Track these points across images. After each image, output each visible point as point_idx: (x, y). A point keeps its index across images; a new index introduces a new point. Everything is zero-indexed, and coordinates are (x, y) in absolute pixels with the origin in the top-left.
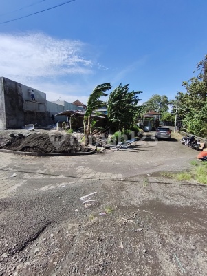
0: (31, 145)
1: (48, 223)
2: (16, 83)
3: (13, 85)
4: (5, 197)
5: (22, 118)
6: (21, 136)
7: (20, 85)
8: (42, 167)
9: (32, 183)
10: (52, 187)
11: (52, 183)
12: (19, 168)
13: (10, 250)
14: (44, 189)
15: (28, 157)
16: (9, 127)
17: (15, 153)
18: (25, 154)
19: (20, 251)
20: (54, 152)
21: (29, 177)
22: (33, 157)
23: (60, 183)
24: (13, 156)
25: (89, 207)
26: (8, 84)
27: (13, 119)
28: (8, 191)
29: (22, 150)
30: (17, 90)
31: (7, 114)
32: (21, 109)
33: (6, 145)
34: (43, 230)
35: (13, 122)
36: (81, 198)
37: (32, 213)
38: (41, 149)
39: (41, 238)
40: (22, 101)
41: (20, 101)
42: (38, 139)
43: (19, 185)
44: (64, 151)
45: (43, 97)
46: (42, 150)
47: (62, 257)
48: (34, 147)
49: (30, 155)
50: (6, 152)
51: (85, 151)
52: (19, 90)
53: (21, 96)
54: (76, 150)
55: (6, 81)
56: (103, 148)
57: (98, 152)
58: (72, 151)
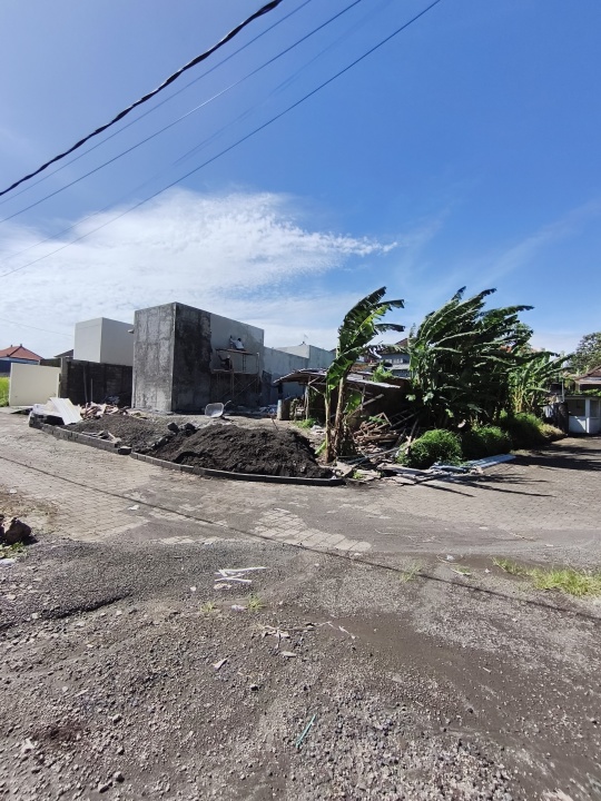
0: (198, 449)
1: (127, 595)
2: (199, 312)
3: (194, 316)
4: (98, 541)
5: (204, 388)
6: (191, 429)
7: (208, 315)
8: (195, 500)
9: (157, 528)
10: (189, 541)
11: (191, 534)
12: (151, 495)
13: (45, 611)
14: (170, 541)
15: (185, 476)
16: (177, 408)
17: (163, 466)
18: (182, 469)
19: (59, 617)
20: (241, 471)
21: (158, 516)
22: (193, 478)
23: (207, 536)
24: (156, 471)
25: (224, 590)
26: (184, 315)
27: (186, 391)
28: (108, 534)
29: (177, 461)
30: (200, 327)
31: (176, 381)
32: (205, 368)
33: (156, 447)
34: (111, 602)
35: (186, 398)
36: (222, 572)
37: (113, 572)
38: (215, 461)
39: (101, 612)
40: (210, 350)
41: (204, 350)
42: (214, 436)
43: (132, 526)
44: (262, 471)
45: (257, 339)
46: (216, 464)
47: (105, 643)
48: (202, 454)
49: (191, 471)
50: (149, 461)
51: (314, 475)
52: (205, 326)
53: (208, 338)
54: (293, 471)
55: (180, 310)
56: (374, 473)
57: (352, 483)
58: (282, 472)
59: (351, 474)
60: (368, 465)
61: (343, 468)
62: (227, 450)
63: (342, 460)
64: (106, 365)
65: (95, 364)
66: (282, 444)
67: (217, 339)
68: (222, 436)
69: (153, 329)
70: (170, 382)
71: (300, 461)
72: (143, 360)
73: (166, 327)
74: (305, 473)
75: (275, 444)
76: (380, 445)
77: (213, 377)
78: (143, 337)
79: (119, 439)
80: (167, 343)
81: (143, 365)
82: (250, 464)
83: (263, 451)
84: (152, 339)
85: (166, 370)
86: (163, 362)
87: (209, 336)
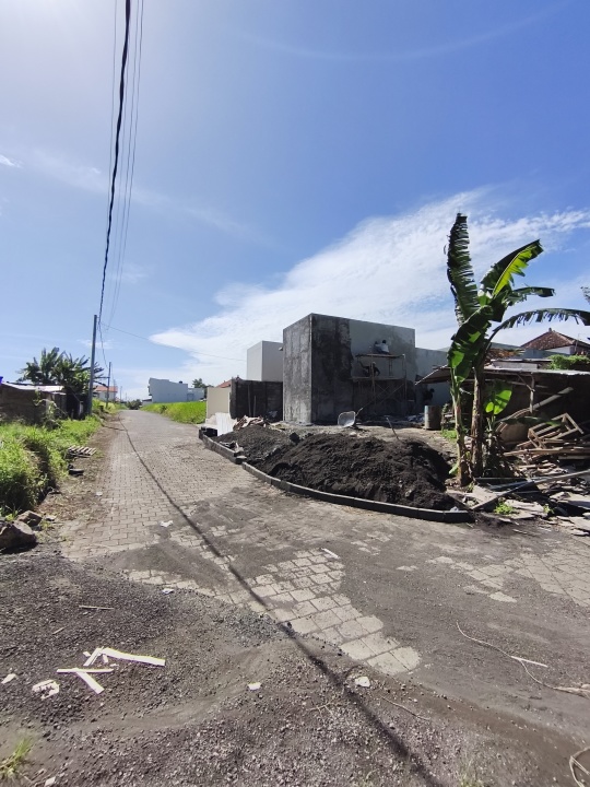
0: (293, 461)
2: (337, 321)
7: (346, 322)
9: (152, 553)
15: (270, 489)
17: (259, 478)
18: (272, 482)
20: (328, 489)
26: (321, 325)
27: (326, 401)
29: (273, 473)
30: (338, 335)
31: (314, 392)
32: (345, 376)
33: (267, 458)
35: (326, 409)
38: (304, 476)
40: (350, 358)
41: (344, 358)
42: (312, 446)
43: (134, 547)
44: (352, 492)
45: (407, 340)
46: (304, 479)
48: (294, 466)
49: (278, 486)
50: (251, 472)
51: (423, 504)
52: (343, 334)
53: (347, 346)
54: (394, 495)
55: (315, 320)
56: (537, 508)
57: (487, 521)
58: (377, 495)
59: (490, 507)
60: (530, 493)
61: (481, 495)
62: (319, 462)
63: (483, 484)
64: (266, 383)
65: (257, 382)
66: (390, 458)
67: (357, 344)
68: (320, 446)
69: (295, 344)
70: (309, 393)
71: (410, 481)
72: (289, 374)
73: (305, 340)
74: (411, 497)
75: (380, 457)
76: (563, 464)
77: (355, 385)
78: (289, 353)
79: (241, 449)
80: (306, 355)
81: (290, 379)
82: (340, 481)
83: (358, 466)
84: (296, 354)
85: (306, 382)
86: (303, 374)
87: (349, 343)
